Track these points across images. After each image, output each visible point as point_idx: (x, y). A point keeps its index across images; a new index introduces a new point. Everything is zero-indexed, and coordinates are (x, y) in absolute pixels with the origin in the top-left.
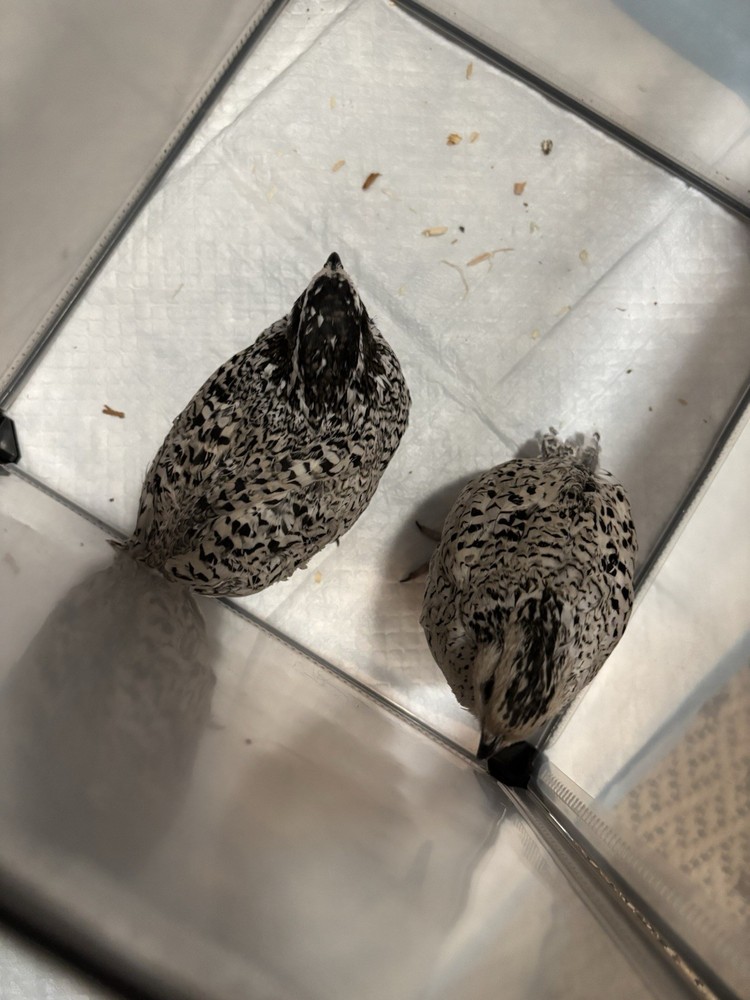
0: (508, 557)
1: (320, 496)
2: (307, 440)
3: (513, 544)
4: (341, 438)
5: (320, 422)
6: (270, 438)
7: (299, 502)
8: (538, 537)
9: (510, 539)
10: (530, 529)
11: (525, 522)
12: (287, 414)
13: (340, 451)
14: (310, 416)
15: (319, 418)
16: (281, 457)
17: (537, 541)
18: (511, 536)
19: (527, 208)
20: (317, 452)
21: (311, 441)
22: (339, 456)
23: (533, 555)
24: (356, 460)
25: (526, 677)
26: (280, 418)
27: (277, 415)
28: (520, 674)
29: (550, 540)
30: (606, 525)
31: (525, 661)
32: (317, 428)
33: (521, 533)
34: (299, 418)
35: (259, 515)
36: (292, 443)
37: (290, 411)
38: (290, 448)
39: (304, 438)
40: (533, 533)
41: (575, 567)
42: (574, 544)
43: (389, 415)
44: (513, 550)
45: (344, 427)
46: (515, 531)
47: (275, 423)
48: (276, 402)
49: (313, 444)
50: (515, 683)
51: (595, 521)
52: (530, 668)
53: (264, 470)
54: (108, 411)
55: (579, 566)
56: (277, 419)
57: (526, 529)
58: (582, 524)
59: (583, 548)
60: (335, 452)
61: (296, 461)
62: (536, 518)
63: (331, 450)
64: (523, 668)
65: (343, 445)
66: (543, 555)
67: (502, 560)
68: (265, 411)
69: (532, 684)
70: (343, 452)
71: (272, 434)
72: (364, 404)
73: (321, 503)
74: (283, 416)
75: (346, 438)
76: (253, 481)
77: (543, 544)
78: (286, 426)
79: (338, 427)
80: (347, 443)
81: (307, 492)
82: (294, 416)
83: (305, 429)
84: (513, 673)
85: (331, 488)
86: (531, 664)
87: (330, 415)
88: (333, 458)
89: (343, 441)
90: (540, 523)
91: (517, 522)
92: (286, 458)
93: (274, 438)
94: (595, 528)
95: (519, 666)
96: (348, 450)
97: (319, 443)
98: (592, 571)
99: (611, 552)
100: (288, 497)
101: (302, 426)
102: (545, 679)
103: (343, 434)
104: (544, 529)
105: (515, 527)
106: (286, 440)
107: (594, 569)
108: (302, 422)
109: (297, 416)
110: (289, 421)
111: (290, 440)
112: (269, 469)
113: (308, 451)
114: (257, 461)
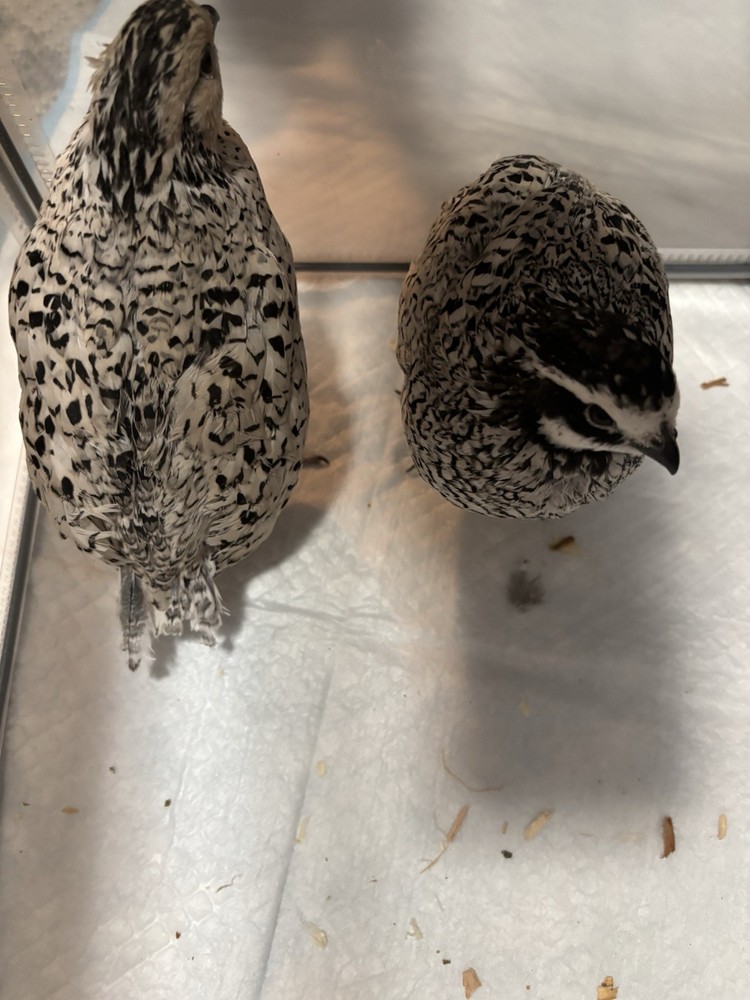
0: (210, 263)
1: (464, 247)
2: (527, 273)
3: (211, 284)
4: (488, 305)
5: (527, 294)
6: (568, 254)
7: (483, 226)
8: (176, 302)
9: (218, 290)
10: (192, 313)
11: (205, 326)
12: (570, 283)
13: (480, 292)
14: (544, 292)
15: (532, 295)
16: (540, 245)
17: (177, 292)
18: (217, 295)
19: (441, 957)
20: (504, 271)
21: (521, 274)
22: (476, 288)
23: (174, 268)
24: (453, 306)
25: (161, 42)
26: (574, 276)
27: (580, 278)
28: (169, 48)
29: (159, 300)
30: (77, 377)
31: (161, 65)
32: (526, 288)
33: (207, 305)
34: (554, 284)
35: (513, 194)
36: (541, 260)
37: (569, 287)
38: (538, 257)
39: (532, 272)
40: (186, 306)
41: (111, 269)
42: (122, 307)
43: (447, 398)
44: (207, 275)
45: (495, 316)
46: (216, 306)
47: (576, 270)
48: (592, 293)
49: (517, 273)
50: (176, 37)
51: (95, 373)
52: (155, 53)
53: (547, 227)
54: (721, 382)
55: (107, 272)
56: (577, 274)
57: (198, 312)
58: (113, 361)
59: (108, 305)
60: (484, 288)
61: (522, 248)
62: (190, 340)
63: (490, 285)
64: (164, 56)
65: (480, 302)
66: (161, 267)
67: (218, 257)
68: (596, 278)
69: (154, 31)
70: (475, 295)
71: (570, 259)
72: (490, 358)
73: (458, 243)
74: (573, 280)
75: (483, 310)
76: (548, 213)
77: (166, 287)
78: (561, 271)
79: (501, 310)
80: (478, 308)
81: (482, 239)
82: (562, 284)
83: (539, 279)
84: (179, 53)
85: (459, 264)
86: (152, 58)
87: (522, 308)
88: (483, 280)
89: (484, 305)
90: (181, 331)
91: (217, 323)
92: (534, 246)
93: (564, 257)
94: (92, 359)
95: (170, 59)
96: (470, 302)
97: (511, 279)
98: (85, 275)
99: (60, 331)
100: (498, 223)
101: (544, 280)
102: (136, 38)
103: (490, 310)
104: (171, 320)
105: (218, 313)
106: (549, 259)
107: (84, 280)
108: (547, 284)
109: (558, 287)
110: (562, 278)
111: (546, 262)
112: (543, 230)
113: (517, 263)
114: (561, 231)
